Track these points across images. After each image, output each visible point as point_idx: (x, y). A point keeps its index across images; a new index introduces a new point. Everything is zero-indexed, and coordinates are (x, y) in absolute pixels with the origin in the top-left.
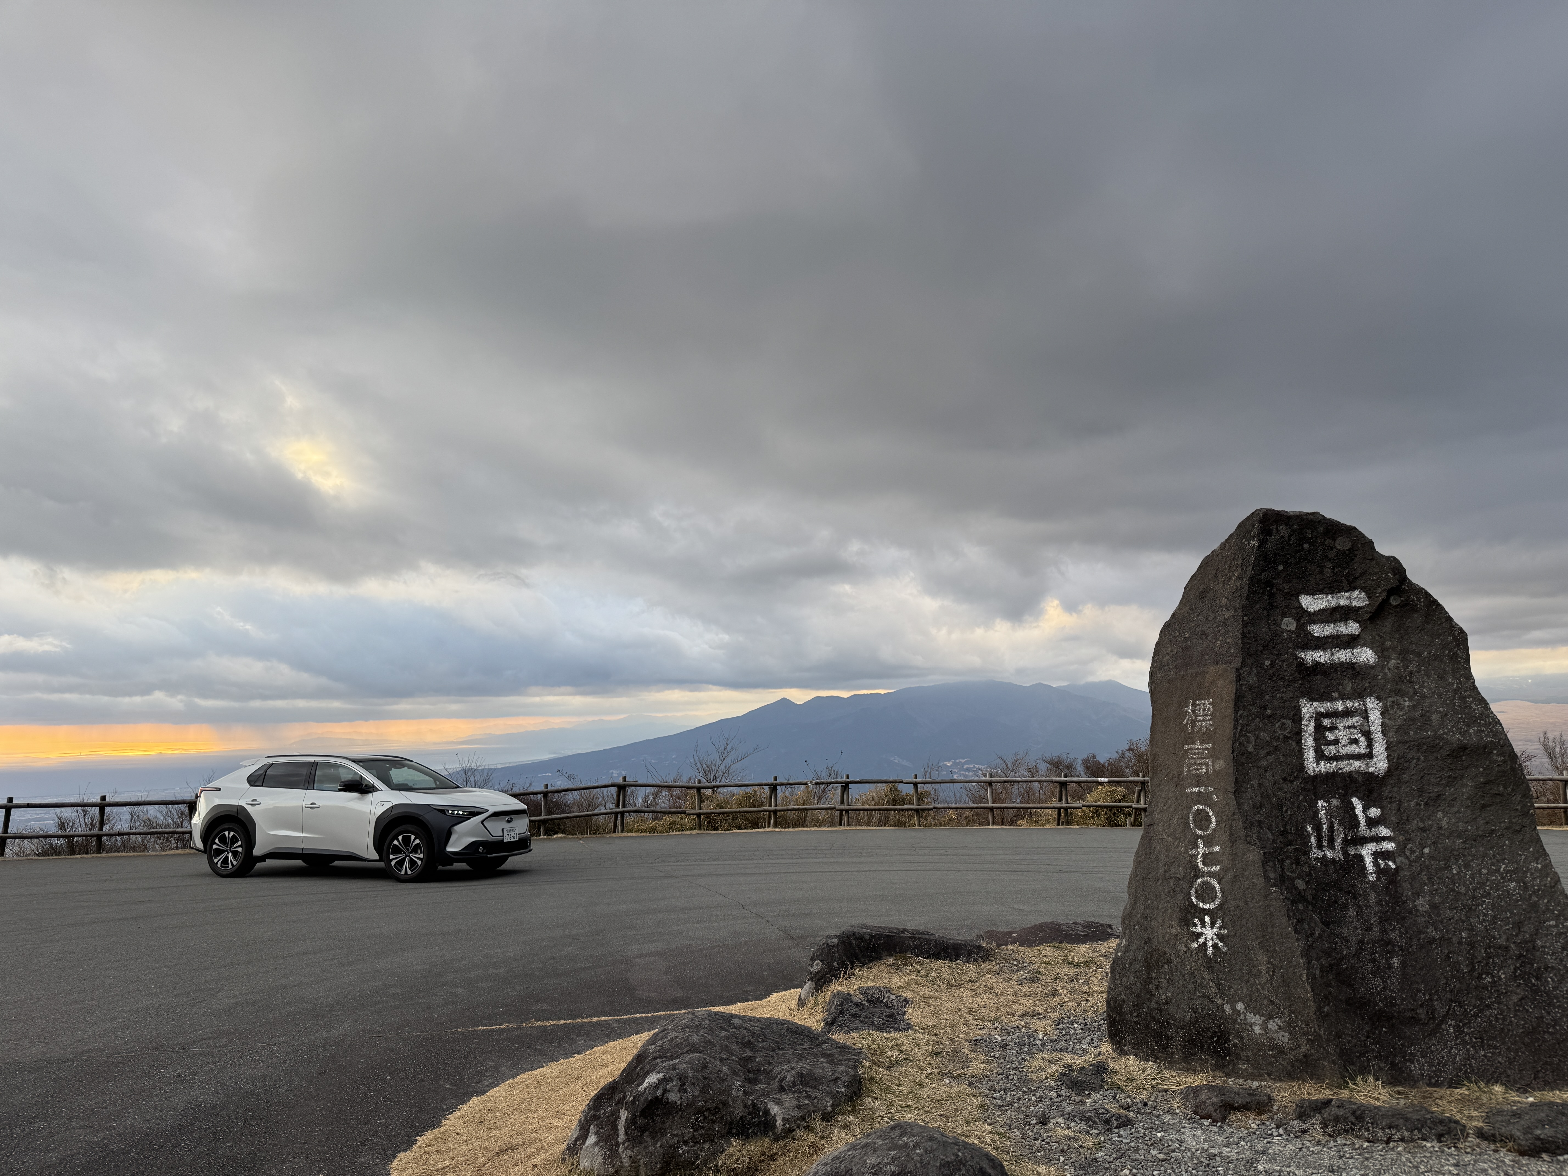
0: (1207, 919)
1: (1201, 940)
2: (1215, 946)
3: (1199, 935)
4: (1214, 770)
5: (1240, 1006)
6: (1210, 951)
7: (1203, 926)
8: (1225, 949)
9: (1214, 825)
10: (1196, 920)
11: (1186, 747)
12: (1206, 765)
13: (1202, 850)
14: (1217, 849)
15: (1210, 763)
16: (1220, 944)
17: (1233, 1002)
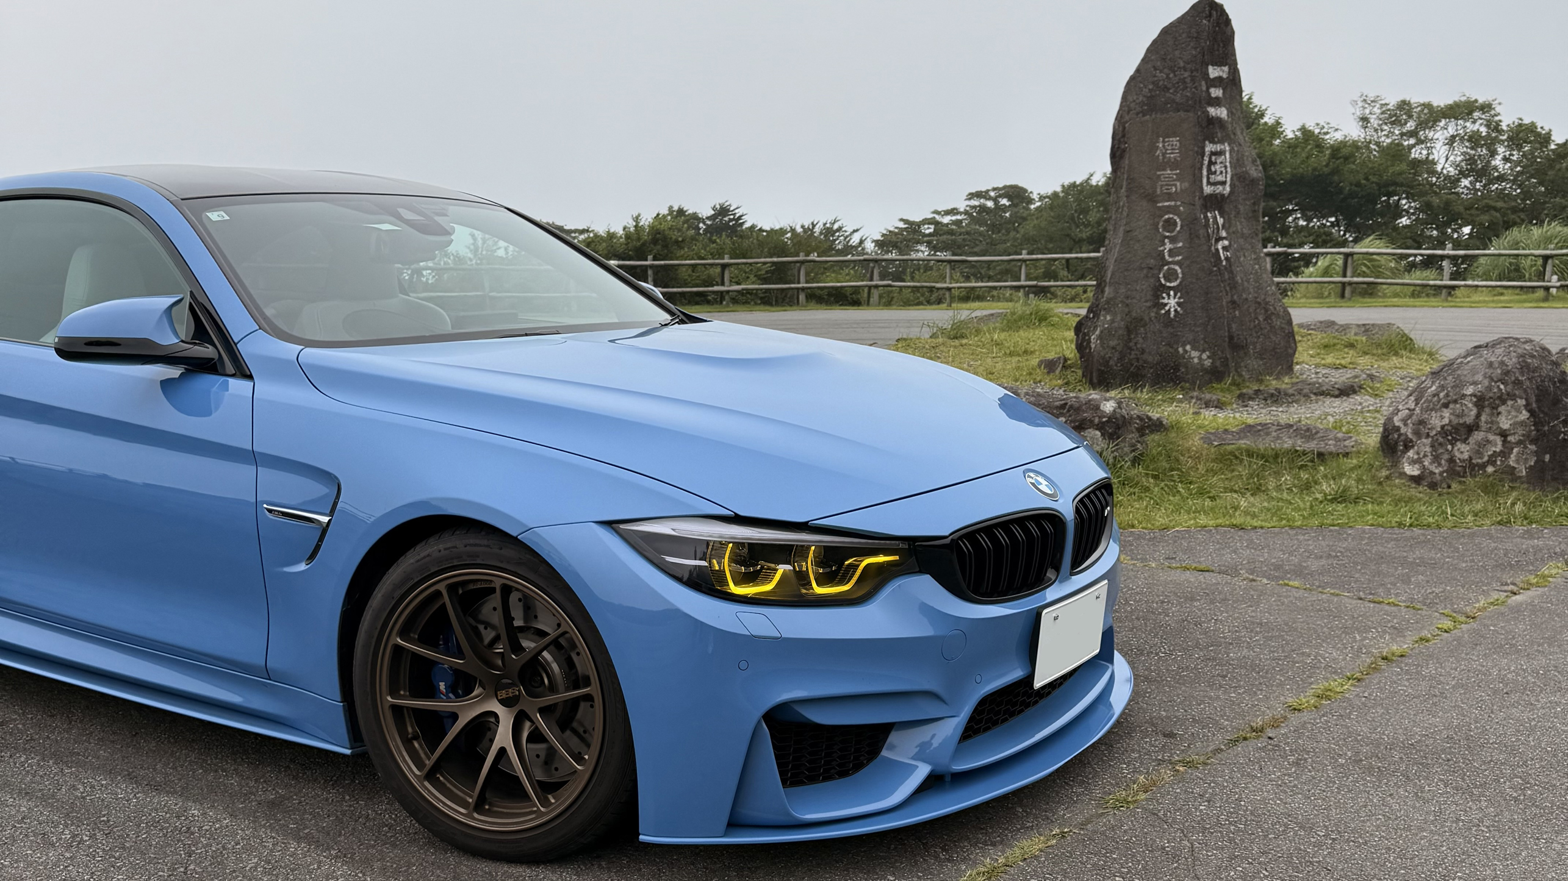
0: (1172, 293)
1: (1167, 308)
2: (1176, 311)
3: (1166, 305)
4: (1181, 189)
5: (1188, 347)
6: (1172, 314)
7: (1169, 298)
8: (1181, 312)
9: (1178, 228)
10: (1164, 295)
11: (1159, 173)
12: (1175, 185)
13: (1168, 246)
14: (1180, 244)
15: (1178, 184)
16: (1179, 309)
17: (1184, 346)
